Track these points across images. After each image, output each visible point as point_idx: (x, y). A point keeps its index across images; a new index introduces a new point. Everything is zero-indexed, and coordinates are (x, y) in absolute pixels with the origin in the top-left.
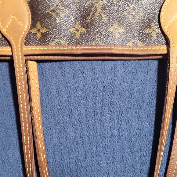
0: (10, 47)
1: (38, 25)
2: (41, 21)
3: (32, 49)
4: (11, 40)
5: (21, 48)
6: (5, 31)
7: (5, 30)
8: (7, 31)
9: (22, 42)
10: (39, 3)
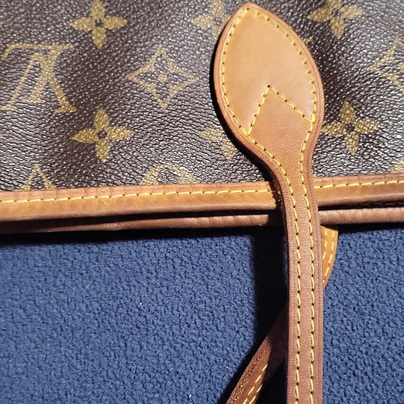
0: (268, 182)
1: (348, 112)
2: (354, 98)
3: (337, 186)
4: (271, 160)
5: (308, 183)
6: (249, 133)
7: (247, 130)
8: (254, 134)
9: (306, 163)
10: (342, 45)
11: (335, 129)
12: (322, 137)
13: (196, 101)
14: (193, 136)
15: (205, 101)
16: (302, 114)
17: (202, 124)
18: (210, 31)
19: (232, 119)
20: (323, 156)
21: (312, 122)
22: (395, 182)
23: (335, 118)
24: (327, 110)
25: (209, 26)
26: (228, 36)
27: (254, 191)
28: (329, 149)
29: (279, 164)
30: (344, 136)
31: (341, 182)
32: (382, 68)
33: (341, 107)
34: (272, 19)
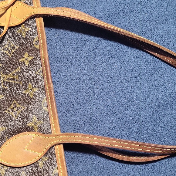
0: (55, 146)
1: (30, 124)
3: (54, 127)
6: (40, 154)
11: (36, 128)
12: (38, 131)
13: (31, 171)
14: (42, 170)
15: (30, 168)
16: (33, 138)
17: (38, 168)
18: (6, 170)
19: (36, 159)
20: (45, 131)
21: (35, 135)
22: (51, 110)
23: (32, 128)
24: (30, 131)
25: (4, 170)
26: (8, 164)
27: (58, 150)
28: (42, 129)
29: (50, 144)
30: (38, 125)
31: (52, 126)
32: (15, 115)
33: (29, 126)
34: (1, 150)
